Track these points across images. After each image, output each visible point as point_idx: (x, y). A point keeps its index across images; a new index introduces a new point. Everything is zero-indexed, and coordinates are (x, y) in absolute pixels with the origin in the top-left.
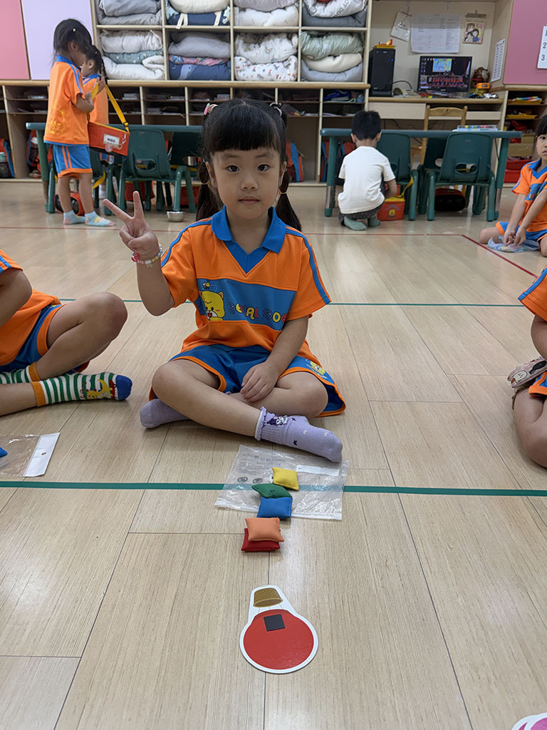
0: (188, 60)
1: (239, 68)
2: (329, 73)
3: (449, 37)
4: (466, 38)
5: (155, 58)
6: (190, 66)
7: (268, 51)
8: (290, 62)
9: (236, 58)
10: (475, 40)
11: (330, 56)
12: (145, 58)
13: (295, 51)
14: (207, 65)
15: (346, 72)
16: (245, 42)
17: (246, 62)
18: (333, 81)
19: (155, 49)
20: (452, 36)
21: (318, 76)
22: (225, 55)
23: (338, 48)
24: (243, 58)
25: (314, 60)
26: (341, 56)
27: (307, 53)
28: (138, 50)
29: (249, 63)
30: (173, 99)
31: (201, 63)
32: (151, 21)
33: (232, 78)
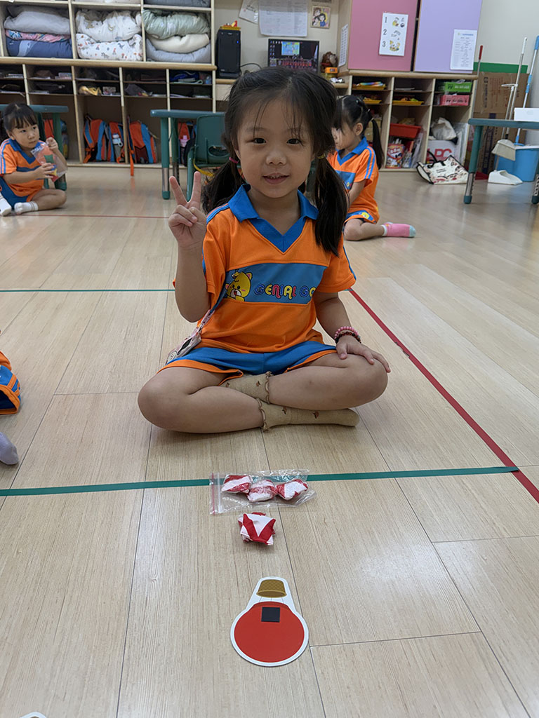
0: (27, 36)
1: (81, 45)
2: (176, 53)
3: (297, 21)
4: (313, 23)
6: (30, 41)
7: (111, 29)
8: (136, 41)
9: (78, 35)
10: (323, 24)
11: (176, 35)
13: (139, 30)
14: (48, 42)
15: (194, 53)
16: (87, 19)
17: (88, 40)
18: (181, 62)
20: (300, 19)
21: (166, 56)
22: (66, 31)
23: (183, 28)
24: (84, 35)
25: (159, 39)
26: (187, 36)
27: (151, 32)
29: (93, 40)
30: (11, 77)
31: (41, 39)
33: (74, 55)
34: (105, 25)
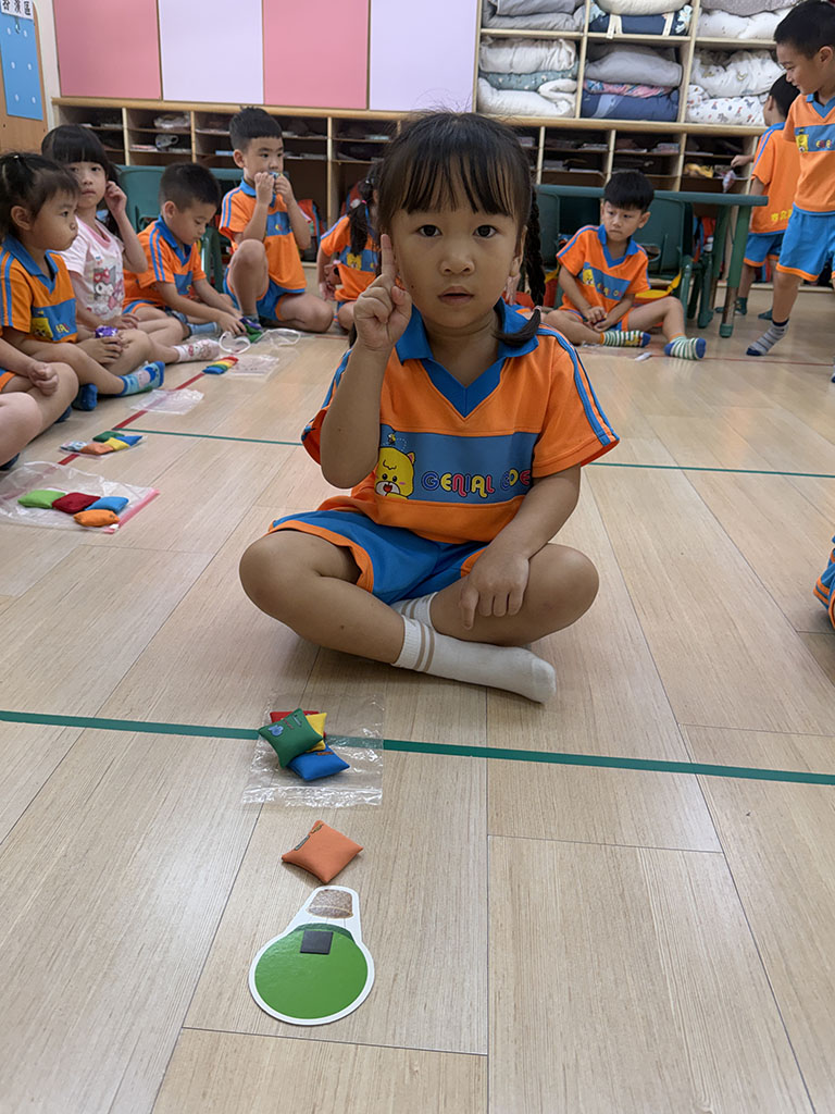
0: (611, 88)
1: (692, 102)
5: (561, 83)
6: (613, 96)
7: (740, 78)
9: (690, 86)
12: (544, 82)
14: (637, 97)
16: (702, 63)
17: (702, 94)
19: (562, 68)
22: (672, 81)
24: (700, 88)
28: (534, 69)
29: (706, 95)
30: (587, 148)
31: (629, 93)
32: (565, 25)
33: (683, 118)
34: (732, 71)
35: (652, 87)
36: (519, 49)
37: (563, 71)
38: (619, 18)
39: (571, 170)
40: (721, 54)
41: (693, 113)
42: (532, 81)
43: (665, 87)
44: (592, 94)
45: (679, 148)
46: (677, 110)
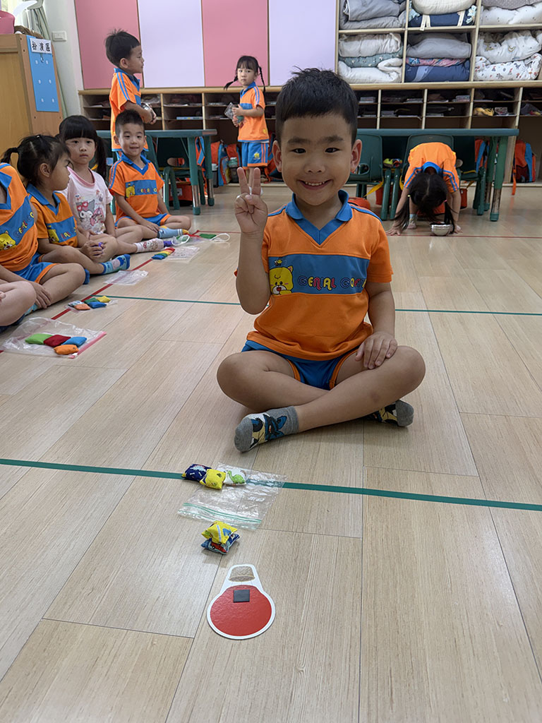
0: (425, 62)
1: (478, 68)
5: (392, 61)
6: (426, 67)
7: (510, 49)
8: (534, 60)
9: (478, 57)
12: (381, 61)
13: (540, 49)
14: (443, 66)
16: (485, 42)
17: (485, 62)
19: (392, 51)
22: (465, 55)
24: (483, 58)
28: (375, 53)
29: (488, 62)
30: (410, 101)
31: (437, 64)
32: (393, 24)
33: (472, 78)
34: (505, 46)
35: (452, 59)
36: (365, 41)
37: (393, 53)
38: (429, 17)
39: (399, 116)
40: (498, 35)
41: (479, 74)
42: (372, 61)
43: (460, 59)
44: (413, 66)
45: (470, 98)
46: (469, 73)
